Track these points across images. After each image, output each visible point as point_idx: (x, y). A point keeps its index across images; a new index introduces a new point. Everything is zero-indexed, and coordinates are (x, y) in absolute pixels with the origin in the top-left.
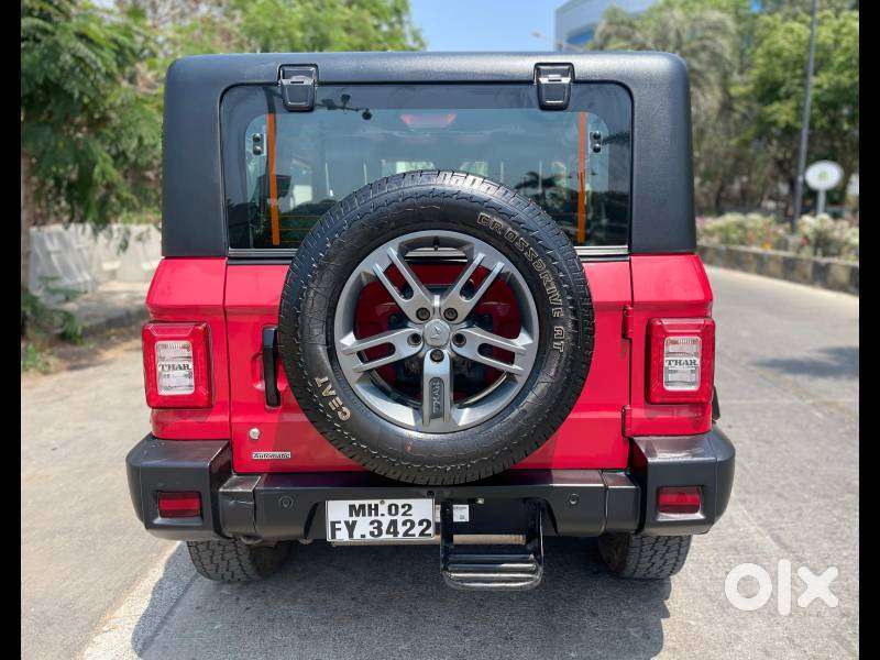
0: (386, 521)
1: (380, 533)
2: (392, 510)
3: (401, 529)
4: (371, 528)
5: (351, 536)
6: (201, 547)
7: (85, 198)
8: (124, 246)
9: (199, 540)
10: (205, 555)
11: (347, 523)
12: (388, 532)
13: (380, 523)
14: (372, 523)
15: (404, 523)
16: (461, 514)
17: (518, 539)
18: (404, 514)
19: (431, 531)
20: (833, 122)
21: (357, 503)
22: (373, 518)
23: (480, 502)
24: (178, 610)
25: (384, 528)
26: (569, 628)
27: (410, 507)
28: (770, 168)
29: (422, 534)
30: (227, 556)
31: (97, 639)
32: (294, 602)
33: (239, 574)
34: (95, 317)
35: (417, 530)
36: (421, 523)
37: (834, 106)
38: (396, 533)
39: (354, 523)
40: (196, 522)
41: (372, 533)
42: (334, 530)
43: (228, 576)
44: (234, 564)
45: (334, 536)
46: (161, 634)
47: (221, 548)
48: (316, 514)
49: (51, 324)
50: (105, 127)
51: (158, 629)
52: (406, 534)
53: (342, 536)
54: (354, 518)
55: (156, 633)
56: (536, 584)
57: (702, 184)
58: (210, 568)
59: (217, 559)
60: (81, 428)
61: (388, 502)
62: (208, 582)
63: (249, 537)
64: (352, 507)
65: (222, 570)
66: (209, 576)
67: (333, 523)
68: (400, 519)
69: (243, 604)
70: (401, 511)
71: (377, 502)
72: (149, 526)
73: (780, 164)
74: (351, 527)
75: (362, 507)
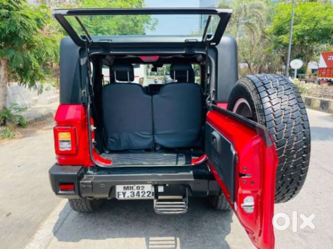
0: (136, 192)
1: (134, 196)
2: (138, 188)
3: (141, 194)
4: (131, 194)
5: (124, 196)
6: (74, 201)
7: (26, 74)
8: (41, 92)
9: (73, 198)
10: (75, 204)
11: (123, 192)
12: (137, 195)
13: (134, 192)
14: (131, 192)
15: (142, 192)
16: (161, 189)
17: (180, 197)
18: (142, 189)
19: (151, 195)
20: (302, 42)
21: (126, 186)
22: (132, 191)
23: (167, 185)
24: (66, 222)
25: (135, 194)
26: (198, 226)
27: (144, 187)
28: (279, 59)
29: (148, 196)
30: (82, 204)
31: (39, 231)
32: (105, 219)
33: (86, 210)
34: (30, 117)
35: (146, 194)
36: (147, 192)
37: (303, 36)
38: (139, 196)
39: (125, 192)
40: (72, 192)
41: (131, 196)
42: (119, 195)
43: (83, 210)
44: (85, 206)
45: (118, 197)
46: (60, 230)
47: (80, 201)
48: (112, 190)
49: (15, 120)
50: (34, 49)
51: (59, 228)
52: (143, 196)
53: (121, 197)
54: (125, 191)
55: (58, 229)
56: (185, 212)
57: (254, 65)
58: (76, 208)
59: (79, 205)
60: (29, 159)
61: (136, 186)
62: (76, 212)
63: (90, 197)
64: (124, 187)
65: (81, 208)
66: (76, 210)
67: (118, 193)
68: (140, 191)
69: (88, 219)
70: (141, 188)
71: (133, 185)
72: (57, 194)
73: (283, 58)
74: (124, 194)
75: (128, 187)
